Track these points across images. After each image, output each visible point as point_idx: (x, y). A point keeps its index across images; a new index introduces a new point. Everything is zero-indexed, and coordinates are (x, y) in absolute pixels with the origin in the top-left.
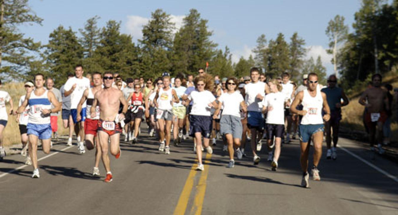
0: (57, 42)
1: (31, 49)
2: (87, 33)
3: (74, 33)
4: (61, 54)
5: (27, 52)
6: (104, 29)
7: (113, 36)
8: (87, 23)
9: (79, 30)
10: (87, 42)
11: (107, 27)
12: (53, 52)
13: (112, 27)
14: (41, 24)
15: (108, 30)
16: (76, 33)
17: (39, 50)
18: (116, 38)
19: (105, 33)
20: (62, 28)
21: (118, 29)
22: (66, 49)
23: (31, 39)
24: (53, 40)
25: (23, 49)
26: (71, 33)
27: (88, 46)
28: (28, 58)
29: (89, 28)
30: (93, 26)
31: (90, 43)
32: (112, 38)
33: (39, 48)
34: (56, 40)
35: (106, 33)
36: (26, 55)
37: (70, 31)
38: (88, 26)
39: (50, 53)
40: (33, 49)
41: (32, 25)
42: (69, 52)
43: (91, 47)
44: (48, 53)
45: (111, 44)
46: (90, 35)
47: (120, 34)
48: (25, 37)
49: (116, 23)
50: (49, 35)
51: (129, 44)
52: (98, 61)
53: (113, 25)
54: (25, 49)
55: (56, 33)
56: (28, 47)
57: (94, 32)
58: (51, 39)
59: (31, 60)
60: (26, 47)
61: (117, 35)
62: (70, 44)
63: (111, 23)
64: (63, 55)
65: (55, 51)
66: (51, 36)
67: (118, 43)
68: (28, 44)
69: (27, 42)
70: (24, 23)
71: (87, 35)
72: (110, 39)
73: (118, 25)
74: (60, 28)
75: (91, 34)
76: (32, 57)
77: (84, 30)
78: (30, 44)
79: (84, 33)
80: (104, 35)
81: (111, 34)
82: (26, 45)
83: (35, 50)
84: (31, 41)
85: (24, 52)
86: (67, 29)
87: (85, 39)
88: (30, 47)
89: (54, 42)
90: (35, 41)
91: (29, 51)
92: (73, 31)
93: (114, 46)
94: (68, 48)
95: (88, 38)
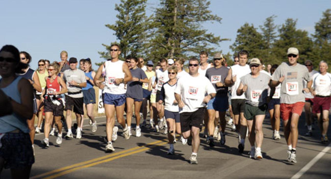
0: (243, 36)
1: (212, 42)
2: (266, 29)
3: (255, 29)
4: (244, 46)
5: (209, 45)
6: (283, 26)
7: (290, 31)
8: (265, 21)
9: (260, 26)
10: (266, 36)
11: (286, 24)
12: (241, 45)
13: (290, 24)
14: (220, 22)
15: (287, 26)
16: (257, 29)
17: (219, 43)
18: (293, 33)
19: (283, 29)
20: (248, 25)
21: (294, 25)
22: (249, 42)
23: (212, 34)
24: (240, 35)
25: (206, 42)
26: (253, 29)
27: (266, 39)
28: (210, 49)
29: (268, 25)
30: (271, 23)
31: (268, 37)
32: (290, 33)
33: (219, 41)
34: (242, 35)
35: (285, 29)
36: (208, 47)
37: (252, 27)
38: (266, 23)
39: (238, 45)
40: (214, 42)
41: (213, 23)
42: (251, 44)
43: (269, 40)
44: (236, 46)
45: (289, 38)
46: (268, 31)
47: (296, 30)
48: (207, 33)
49: (293, 21)
50: (237, 30)
51: (303, 38)
52: (274, 52)
53: (291, 22)
54: (208, 43)
55: (243, 29)
56: (210, 40)
57: (271, 28)
58: (239, 34)
59: (212, 51)
60: (208, 41)
61: (294, 31)
62: (252, 37)
63: (289, 21)
64: (246, 47)
65: (242, 44)
66: (239, 31)
67: (295, 37)
68: (210, 39)
69: (209, 36)
70: (207, 21)
71: (266, 31)
72: (288, 34)
73: (295, 22)
74: (246, 25)
75: (269, 29)
76: (213, 49)
77: (263, 27)
78: (211, 38)
79: (263, 29)
80: (283, 31)
81: (289, 30)
82: (208, 39)
83: (215, 43)
84: (212, 36)
85: (206, 44)
86: (250, 25)
87: (264, 34)
88: (211, 40)
89: (241, 36)
90: (215, 36)
91: (211, 44)
92: (255, 27)
93: (291, 39)
94: (251, 41)
95: (266, 33)
